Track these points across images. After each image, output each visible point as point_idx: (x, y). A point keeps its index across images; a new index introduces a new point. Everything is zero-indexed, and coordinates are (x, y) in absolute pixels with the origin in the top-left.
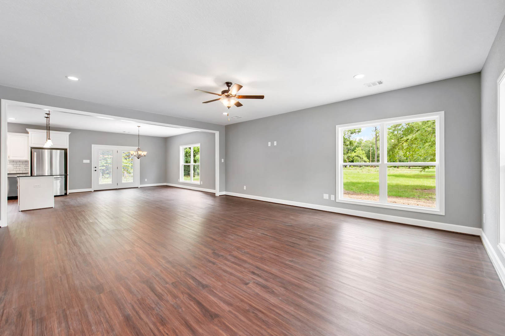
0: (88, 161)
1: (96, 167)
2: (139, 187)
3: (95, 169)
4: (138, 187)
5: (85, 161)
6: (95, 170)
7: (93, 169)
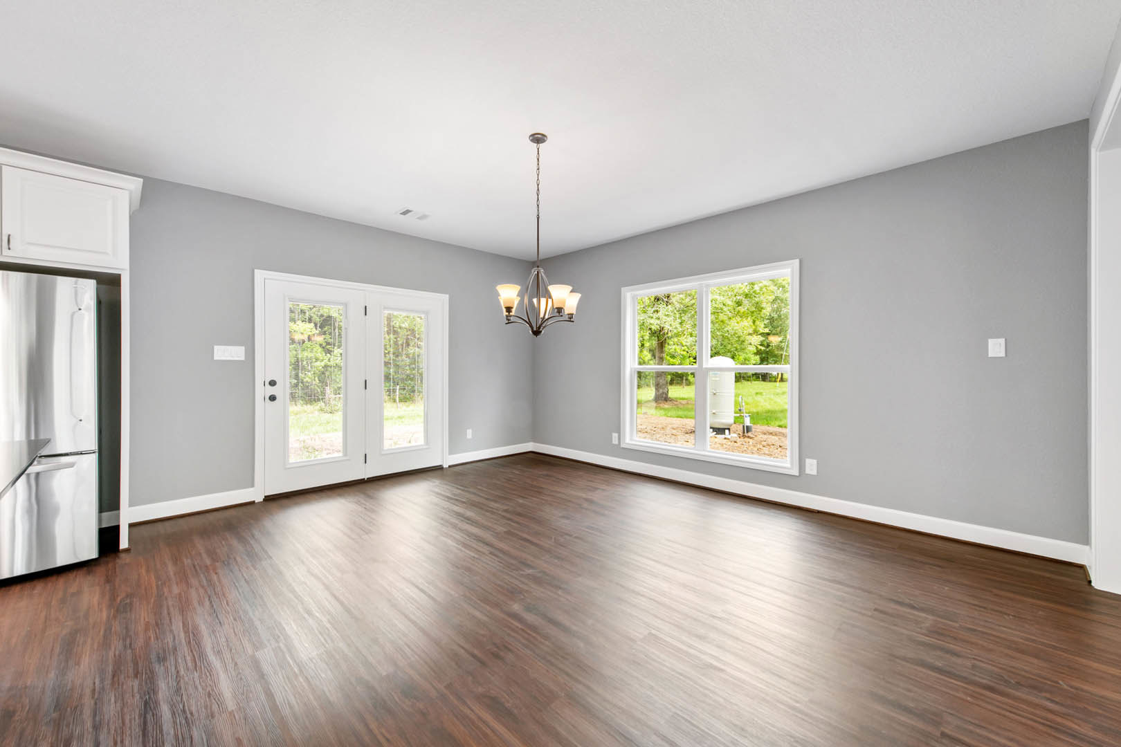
0: (235, 353)
1: (273, 383)
2: (446, 466)
3: (271, 391)
4: (440, 468)
5: (223, 353)
6: (273, 398)
7: (262, 391)
